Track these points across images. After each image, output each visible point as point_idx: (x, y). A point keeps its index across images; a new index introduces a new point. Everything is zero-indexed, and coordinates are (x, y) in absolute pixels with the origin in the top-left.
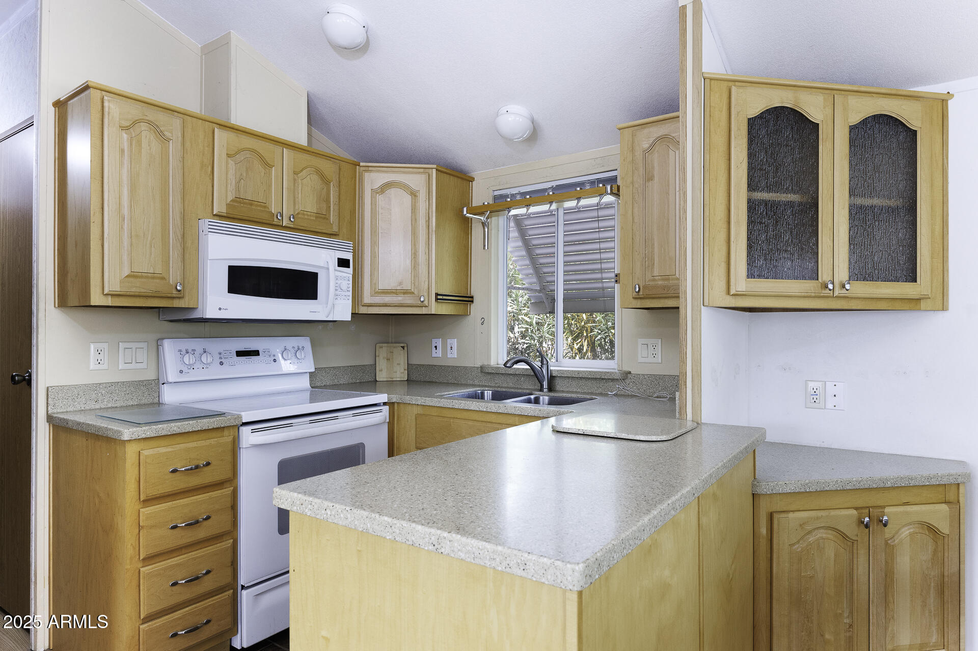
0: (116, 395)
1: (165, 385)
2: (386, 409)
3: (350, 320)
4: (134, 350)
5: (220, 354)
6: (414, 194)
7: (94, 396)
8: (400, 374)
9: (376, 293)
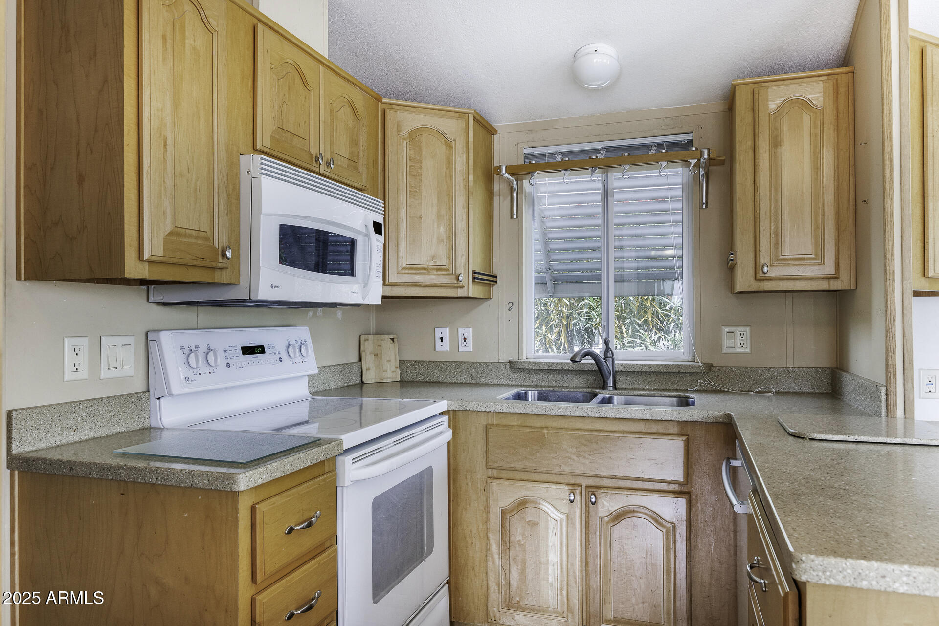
0: (99, 419)
1: (162, 400)
2: (445, 419)
3: (380, 303)
4: (119, 347)
5: (225, 351)
6: (449, 145)
7: (72, 421)
8: (391, 373)
9: (403, 268)
